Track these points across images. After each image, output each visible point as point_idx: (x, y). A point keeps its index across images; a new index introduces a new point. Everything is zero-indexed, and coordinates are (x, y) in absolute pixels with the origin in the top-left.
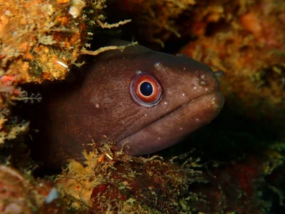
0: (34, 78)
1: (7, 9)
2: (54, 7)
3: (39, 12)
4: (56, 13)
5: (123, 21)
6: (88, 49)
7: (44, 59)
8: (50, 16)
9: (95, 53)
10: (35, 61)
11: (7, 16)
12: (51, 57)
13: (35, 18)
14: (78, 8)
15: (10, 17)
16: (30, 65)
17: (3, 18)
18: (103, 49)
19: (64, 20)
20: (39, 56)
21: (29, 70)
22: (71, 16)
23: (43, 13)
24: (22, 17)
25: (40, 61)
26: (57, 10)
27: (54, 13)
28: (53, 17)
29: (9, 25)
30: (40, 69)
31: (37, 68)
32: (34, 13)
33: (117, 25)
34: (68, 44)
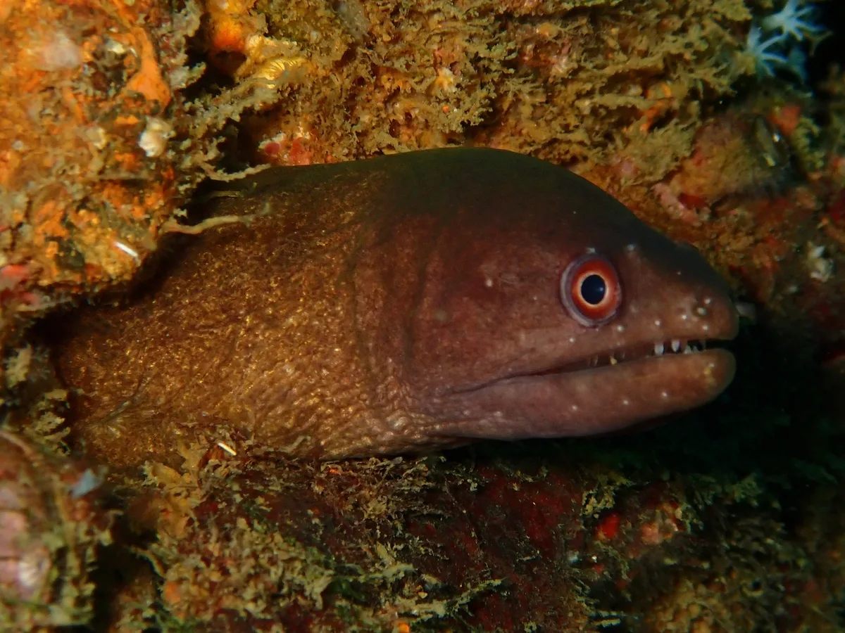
0: (67, 272)
1: (18, 137)
2: (108, 132)
3: (80, 143)
4: (113, 145)
5: (253, 165)
6: (182, 221)
7: (89, 237)
8: (100, 151)
9: (196, 229)
10: (70, 241)
11: (17, 152)
12: (104, 234)
13: (71, 155)
14: (158, 138)
15: (22, 155)
16: (61, 248)
17: (9, 156)
18: (211, 222)
19: (127, 158)
20: (80, 231)
21: (57, 257)
22: (143, 152)
23: (86, 145)
24: (47, 153)
25: (81, 242)
26: (115, 140)
27: (108, 145)
28: (106, 152)
29: (21, 170)
30: (80, 256)
31: (73, 254)
32: (69, 145)
33: (241, 175)
34: (138, 209)
